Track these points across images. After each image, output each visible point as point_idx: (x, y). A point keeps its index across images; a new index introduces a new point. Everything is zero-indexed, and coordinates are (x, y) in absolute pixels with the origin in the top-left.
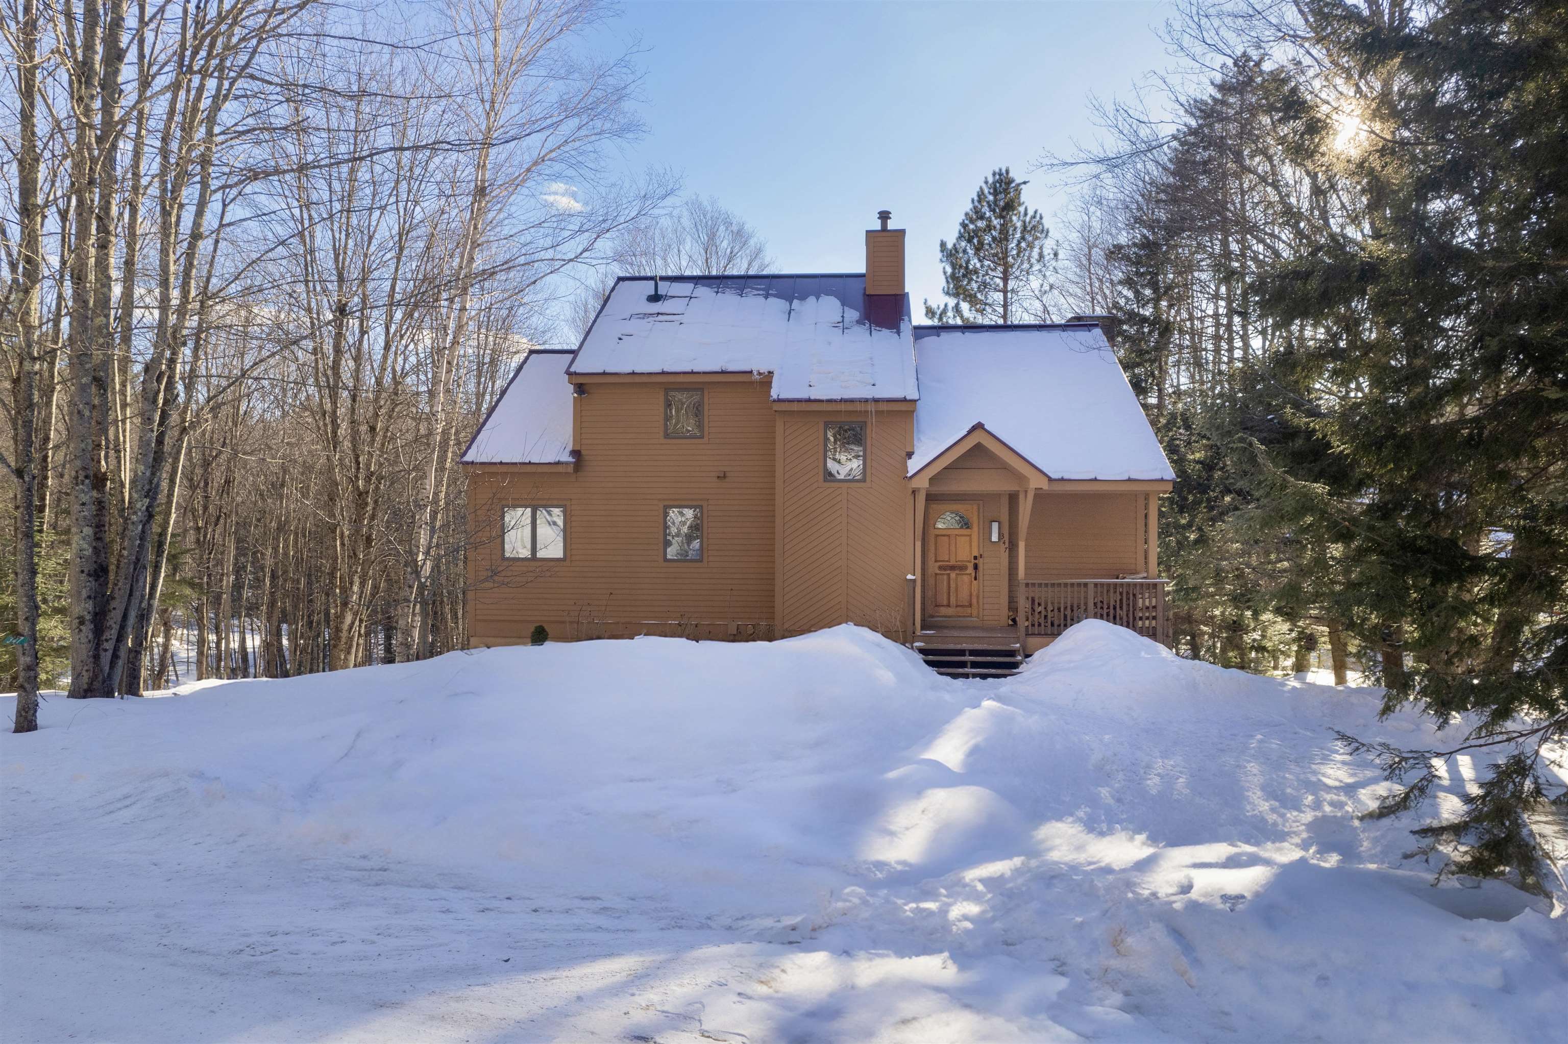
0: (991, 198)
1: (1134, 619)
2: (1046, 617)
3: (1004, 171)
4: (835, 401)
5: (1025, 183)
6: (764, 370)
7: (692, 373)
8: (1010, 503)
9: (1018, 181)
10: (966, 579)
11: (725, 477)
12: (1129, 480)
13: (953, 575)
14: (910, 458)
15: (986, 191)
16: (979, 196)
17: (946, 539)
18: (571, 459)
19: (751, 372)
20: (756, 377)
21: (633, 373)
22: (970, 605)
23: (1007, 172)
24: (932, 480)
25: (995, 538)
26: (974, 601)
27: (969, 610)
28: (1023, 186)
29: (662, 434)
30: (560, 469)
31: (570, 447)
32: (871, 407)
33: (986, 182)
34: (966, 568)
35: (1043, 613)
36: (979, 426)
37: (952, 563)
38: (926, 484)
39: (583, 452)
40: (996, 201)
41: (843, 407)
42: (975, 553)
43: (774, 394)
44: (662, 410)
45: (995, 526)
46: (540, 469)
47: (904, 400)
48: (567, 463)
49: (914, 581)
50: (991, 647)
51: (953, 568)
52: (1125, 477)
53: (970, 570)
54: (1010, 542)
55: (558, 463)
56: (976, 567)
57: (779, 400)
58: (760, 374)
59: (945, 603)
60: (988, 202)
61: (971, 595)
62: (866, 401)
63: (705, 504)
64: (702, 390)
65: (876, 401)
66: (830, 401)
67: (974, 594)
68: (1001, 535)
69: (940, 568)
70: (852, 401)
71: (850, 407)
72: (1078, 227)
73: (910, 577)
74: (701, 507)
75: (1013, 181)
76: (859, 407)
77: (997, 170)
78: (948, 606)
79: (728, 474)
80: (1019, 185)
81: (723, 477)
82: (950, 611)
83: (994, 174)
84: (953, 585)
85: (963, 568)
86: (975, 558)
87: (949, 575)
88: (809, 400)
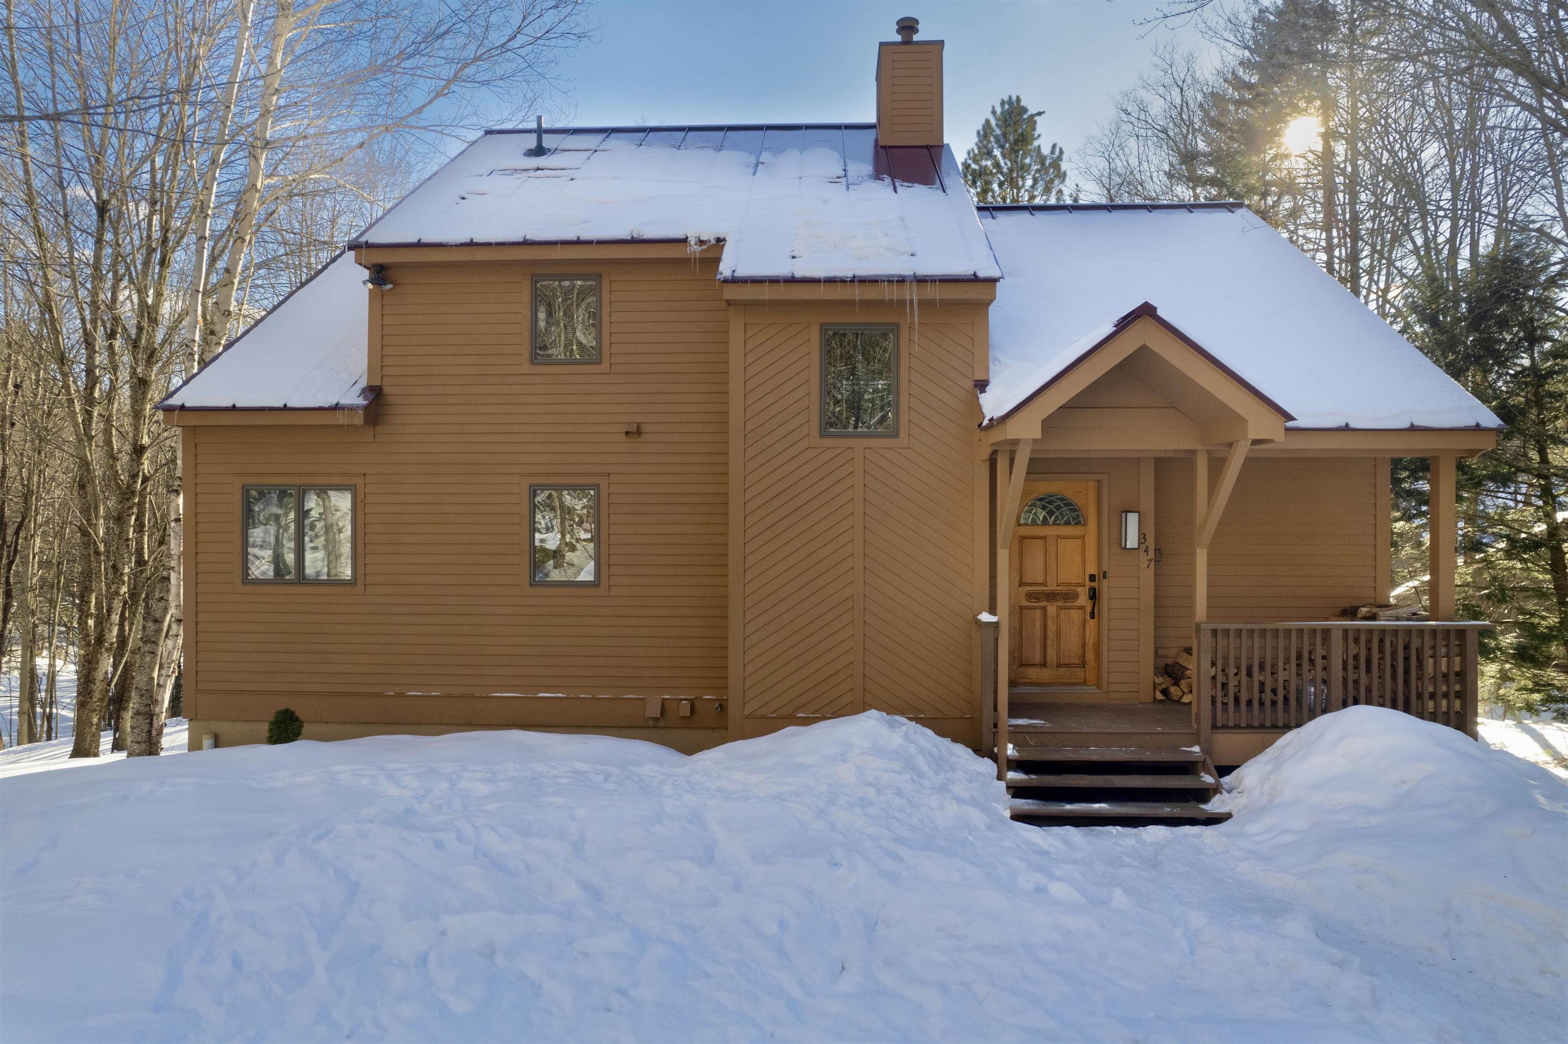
0: (998, 132)
1: (1420, 696)
2: (1224, 685)
3: (1014, 98)
4: (843, 281)
5: (1039, 114)
6: (709, 235)
7: (578, 242)
8: (1157, 479)
9: (1032, 110)
10: (1075, 615)
11: (639, 432)
12: (1413, 429)
13: (1052, 609)
14: (983, 391)
15: (993, 123)
16: (984, 129)
17: (1039, 543)
18: (361, 402)
19: (684, 241)
20: (694, 248)
21: (471, 244)
22: (1083, 664)
23: (1018, 100)
24: (1048, 424)
25: (1132, 541)
26: (1090, 656)
27: (1080, 672)
28: (1037, 118)
29: (526, 356)
30: (340, 419)
31: (363, 383)
32: (911, 293)
33: (994, 112)
34: (1075, 596)
35: (1220, 679)
36: (1146, 311)
37: (1052, 587)
38: (1035, 432)
39: (387, 390)
40: (1004, 135)
41: (857, 293)
42: (1092, 569)
43: (725, 269)
44: (527, 313)
45: (1133, 520)
46: (303, 420)
47: (975, 279)
48: (351, 409)
49: (996, 625)
50: (1148, 756)
51: (1051, 596)
52: (1405, 424)
53: (1083, 600)
54: (1157, 550)
55: (336, 408)
56: (1093, 595)
57: (734, 281)
58: (701, 242)
59: (1038, 659)
60: (996, 137)
61: (1084, 646)
62: (902, 280)
63: (603, 482)
64: (598, 277)
65: (921, 280)
66: (831, 281)
67: (1090, 641)
68: (1142, 537)
69: (1030, 596)
70: (873, 281)
71: (870, 293)
72: (1097, 173)
73: (985, 617)
74: (596, 487)
75: (1025, 110)
76: (888, 293)
77: (1006, 99)
78: (1044, 665)
79: (644, 428)
80: (1032, 116)
81: (635, 432)
82: (1045, 675)
83: (1003, 103)
84: (1051, 627)
85: (1071, 596)
86: (1092, 578)
87: (1044, 609)
88: (792, 280)
